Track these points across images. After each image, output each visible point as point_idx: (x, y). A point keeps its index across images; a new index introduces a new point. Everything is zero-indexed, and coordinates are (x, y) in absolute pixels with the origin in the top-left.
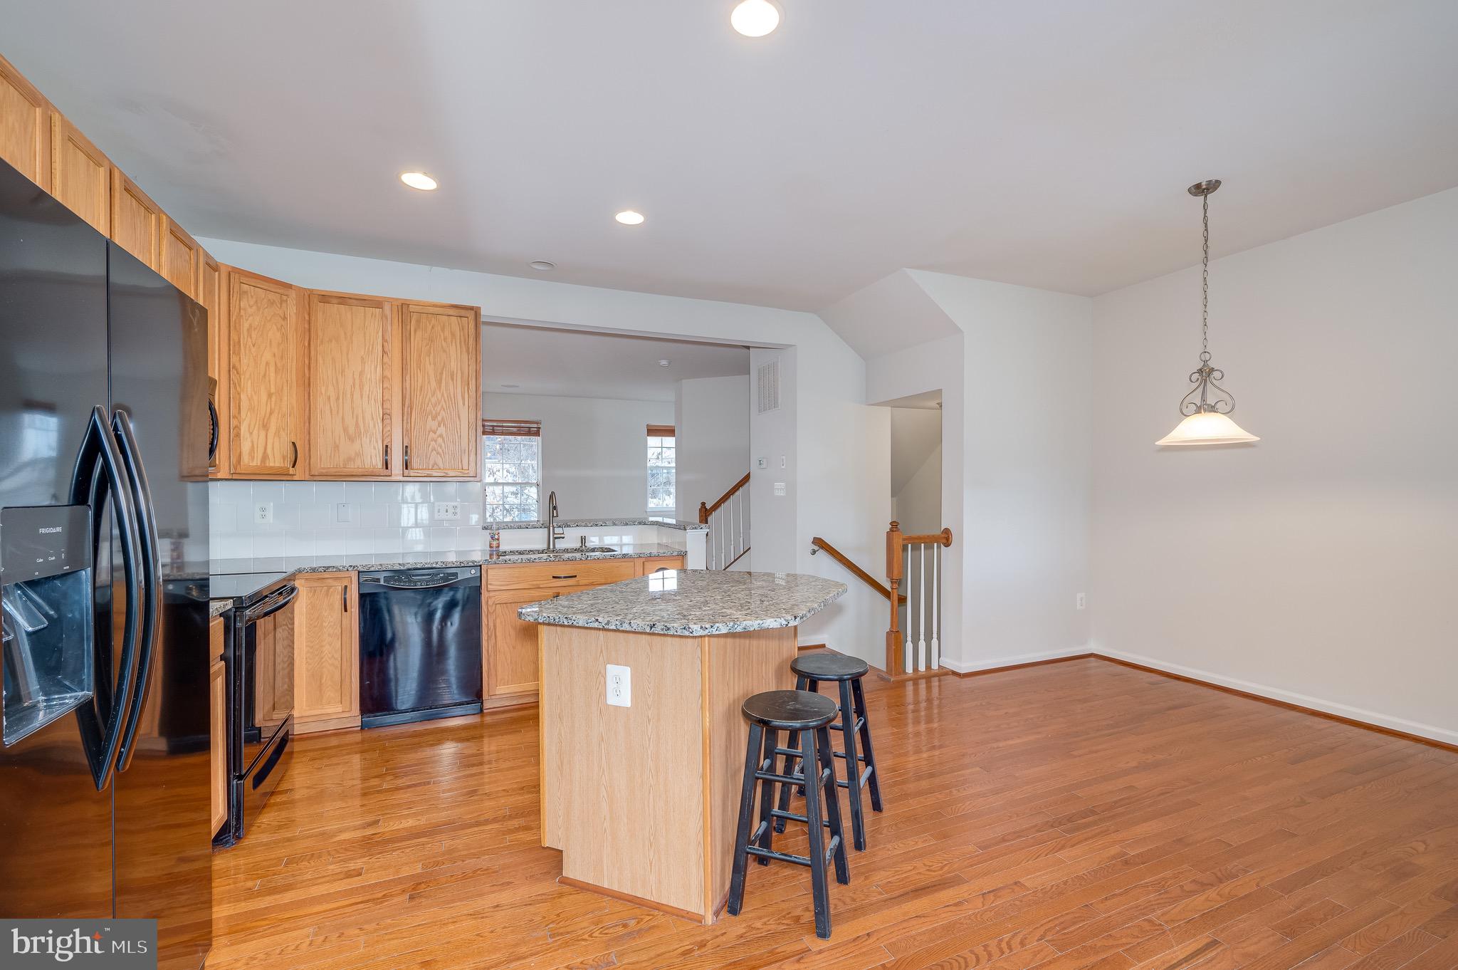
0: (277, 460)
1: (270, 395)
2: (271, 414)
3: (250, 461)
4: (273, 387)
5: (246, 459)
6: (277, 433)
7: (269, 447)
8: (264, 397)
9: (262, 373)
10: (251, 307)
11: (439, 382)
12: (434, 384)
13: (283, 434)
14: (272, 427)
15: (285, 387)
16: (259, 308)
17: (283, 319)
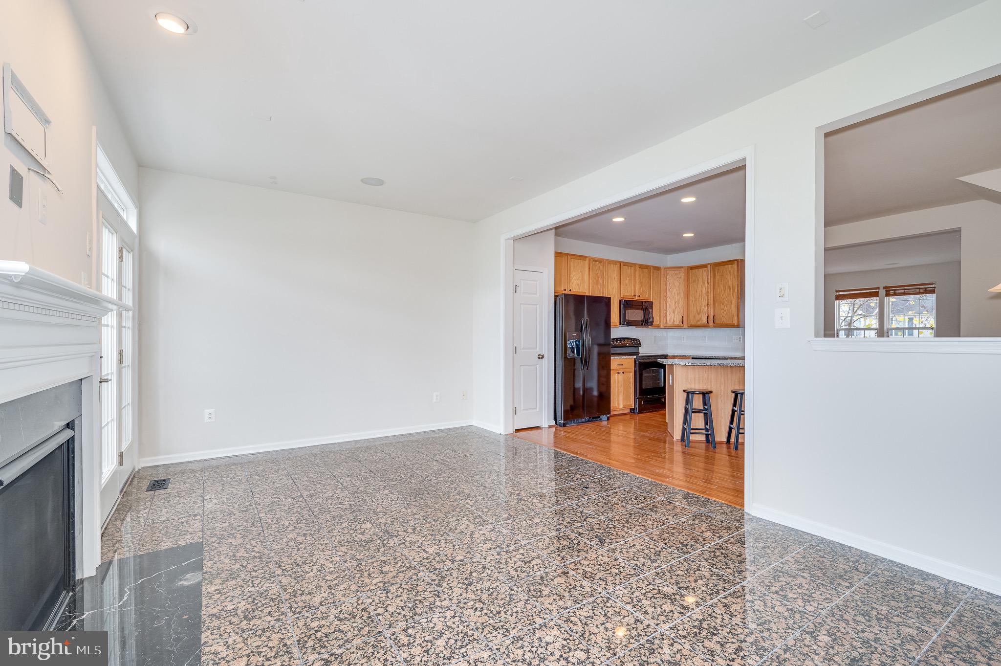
0: (677, 322)
1: (675, 303)
2: (676, 308)
3: (670, 323)
4: (676, 299)
5: (668, 322)
6: (678, 314)
7: (675, 318)
8: (674, 303)
9: (673, 296)
10: (670, 277)
11: (725, 291)
12: (723, 291)
13: (680, 314)
14: (676, 312)
15: (680, 299)
16: (672, 277)
17: (680, 278)
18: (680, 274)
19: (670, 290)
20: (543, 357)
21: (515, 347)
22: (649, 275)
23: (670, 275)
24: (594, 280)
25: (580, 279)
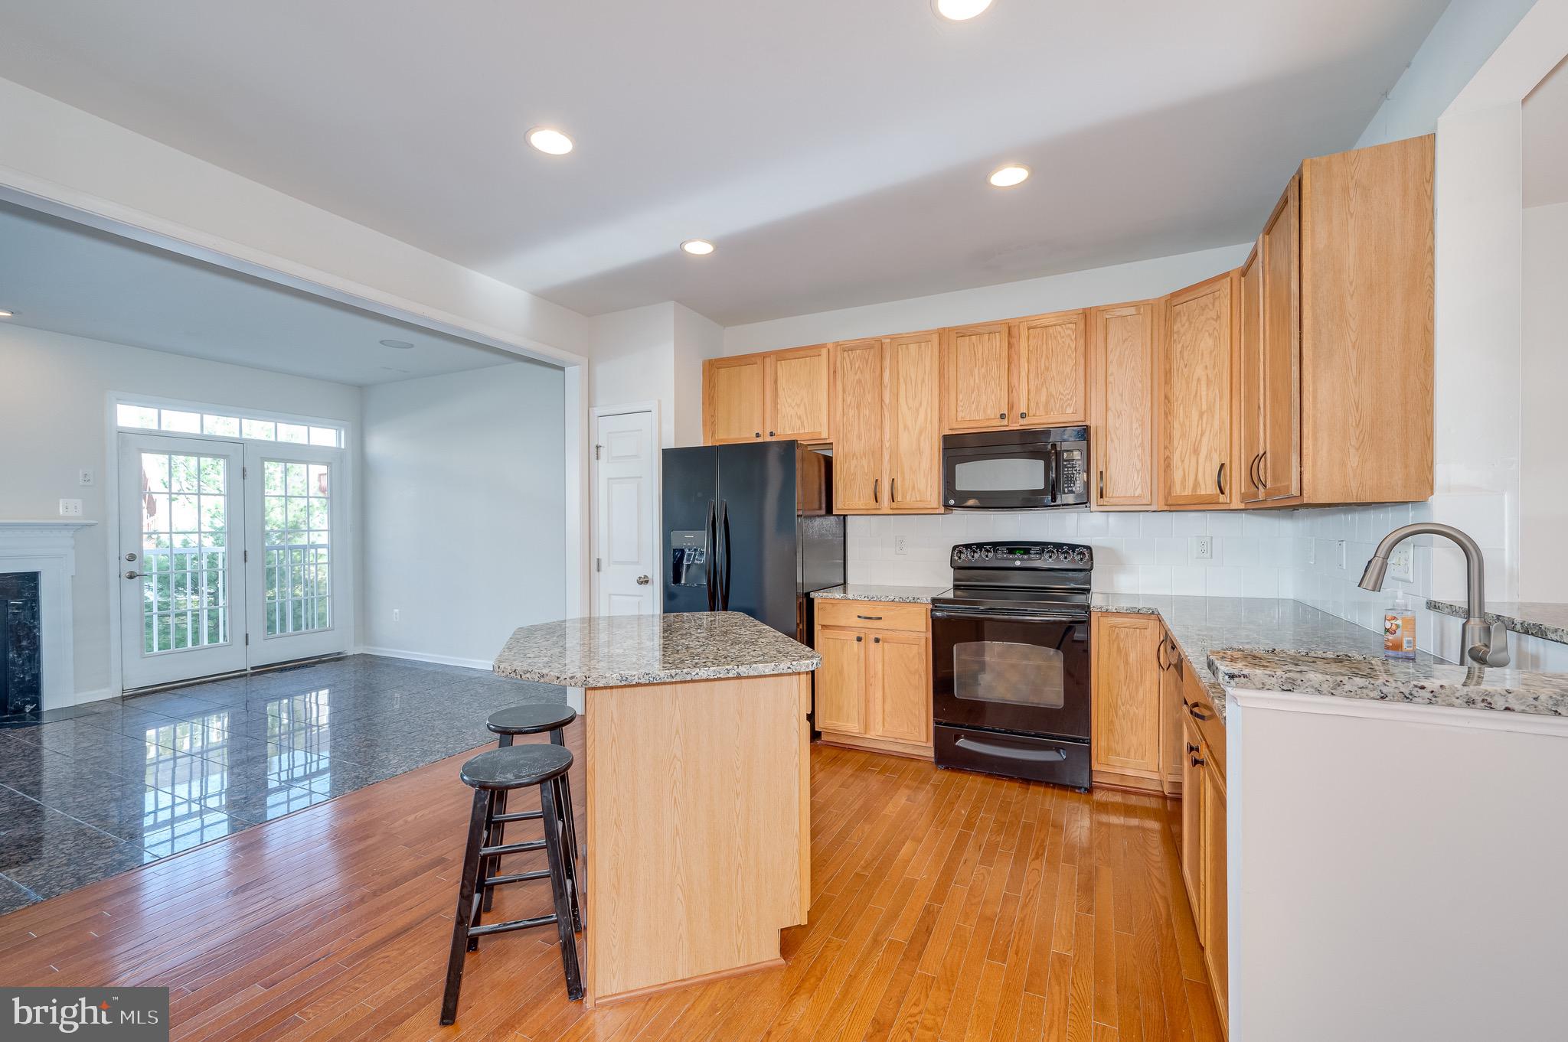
0: (1206, 488)
1: (1201, 415)
2: (1202, 435)
3: (1183, 488)
4: (1204, 403)
5: (1178, 487)
6: (1209, 457)
8: (1195, 416)
9: (1194, 393)
10: (1183, 326)
13: (1215, 456)
14: (1203, 449)
15: (1218, 399)
16: (1190, 323)
17: (1216, 320)
18: (1217, 303)
19: (1185, 370)
20: (647, 582)
21: (598, 559)
22: (1082, 341)
23: (1184, 319)
24: (848, 399)
25: (805, 404)
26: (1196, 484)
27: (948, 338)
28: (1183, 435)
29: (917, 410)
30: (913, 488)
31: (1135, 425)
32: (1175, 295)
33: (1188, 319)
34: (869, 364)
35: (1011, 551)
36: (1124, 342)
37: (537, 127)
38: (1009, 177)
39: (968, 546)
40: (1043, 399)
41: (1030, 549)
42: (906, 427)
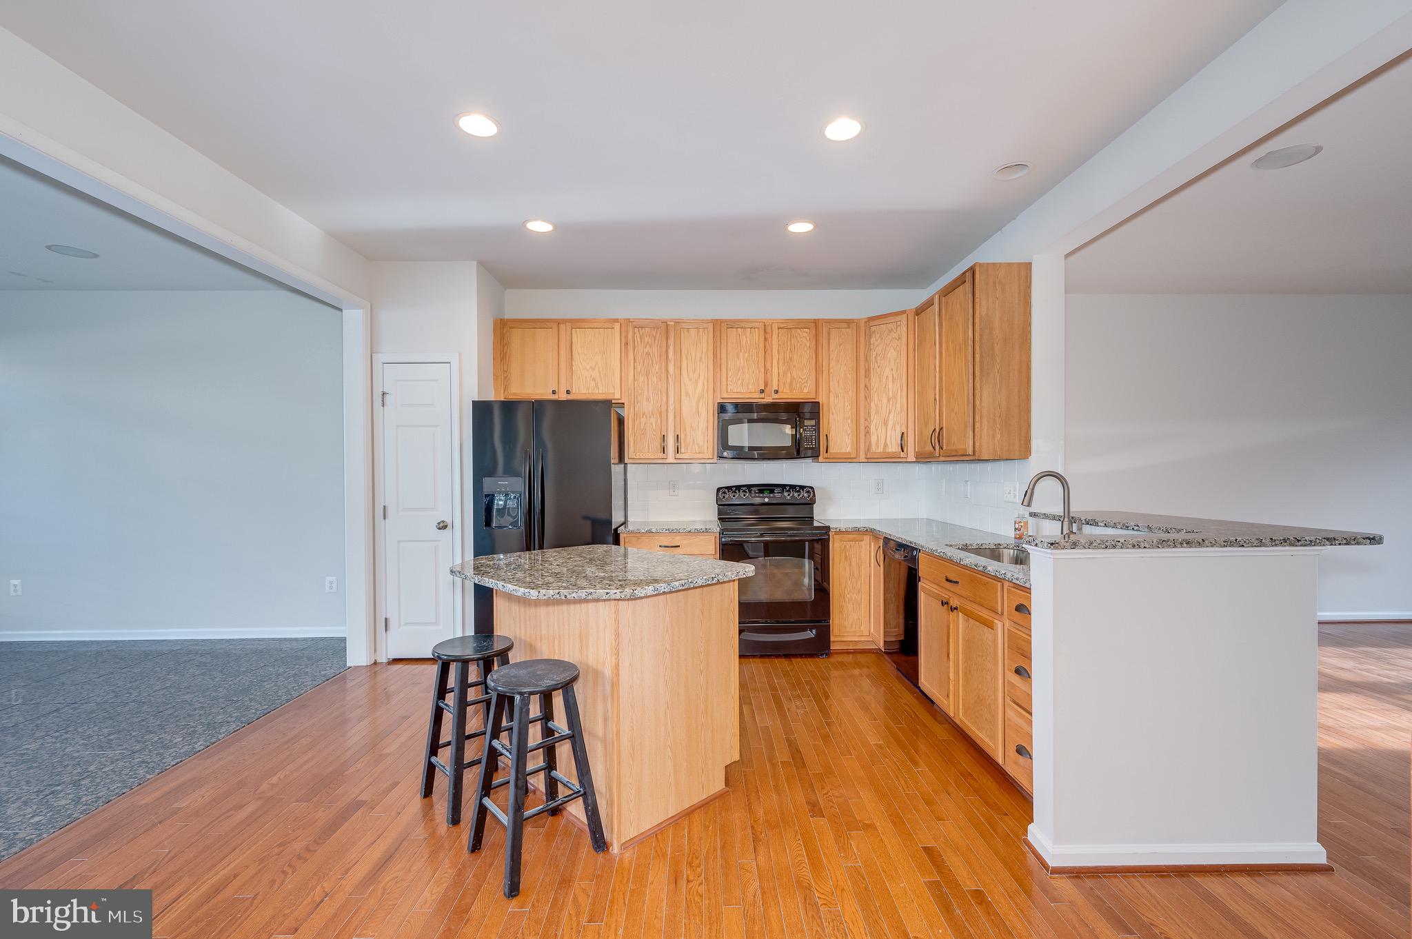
0: (893, 449)
1: (889, 400)
2: (889, 414)
3: (877, 448)
4: (891, 393)
6: (894, 428)
7: (888, 440)
8: (885, 401)
9: (884, 385)
10: (877, 340)
11: (955, 358)
12: (953, 362)
13: (898, 428)
14: (891, 423)
15: (899, 391)
16: (882, 339)
17: (898, 340)
18: (899, 328)
19: (879, 370)
20: (445, 527)
21: (385, 506)
22: (814, 342)
23: (878, 336)
24: (639, 367)
25: (599, 368)
26: (886, 445)
27: (720, 327)
28: (877, 412)
29: (697, 382)
30: (694, 442)
31: (847, 404)
32: (871, 319)
33: (880, 336)
34: (656, 342)
35: (761, 491)
36: (840, 346)
37: (467, 113)
38: (801, 228)
39: (729, 488)
40: (789, 380)
41: (774, 490)
42: (687, 394)
